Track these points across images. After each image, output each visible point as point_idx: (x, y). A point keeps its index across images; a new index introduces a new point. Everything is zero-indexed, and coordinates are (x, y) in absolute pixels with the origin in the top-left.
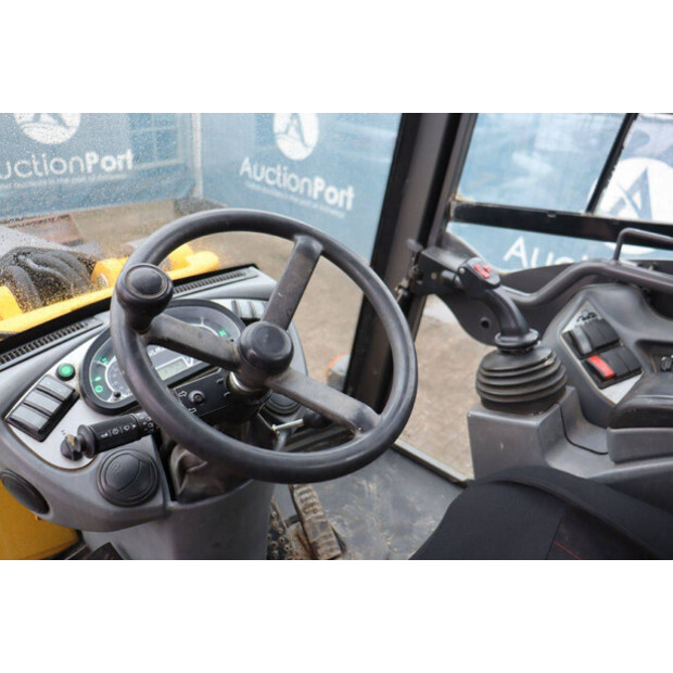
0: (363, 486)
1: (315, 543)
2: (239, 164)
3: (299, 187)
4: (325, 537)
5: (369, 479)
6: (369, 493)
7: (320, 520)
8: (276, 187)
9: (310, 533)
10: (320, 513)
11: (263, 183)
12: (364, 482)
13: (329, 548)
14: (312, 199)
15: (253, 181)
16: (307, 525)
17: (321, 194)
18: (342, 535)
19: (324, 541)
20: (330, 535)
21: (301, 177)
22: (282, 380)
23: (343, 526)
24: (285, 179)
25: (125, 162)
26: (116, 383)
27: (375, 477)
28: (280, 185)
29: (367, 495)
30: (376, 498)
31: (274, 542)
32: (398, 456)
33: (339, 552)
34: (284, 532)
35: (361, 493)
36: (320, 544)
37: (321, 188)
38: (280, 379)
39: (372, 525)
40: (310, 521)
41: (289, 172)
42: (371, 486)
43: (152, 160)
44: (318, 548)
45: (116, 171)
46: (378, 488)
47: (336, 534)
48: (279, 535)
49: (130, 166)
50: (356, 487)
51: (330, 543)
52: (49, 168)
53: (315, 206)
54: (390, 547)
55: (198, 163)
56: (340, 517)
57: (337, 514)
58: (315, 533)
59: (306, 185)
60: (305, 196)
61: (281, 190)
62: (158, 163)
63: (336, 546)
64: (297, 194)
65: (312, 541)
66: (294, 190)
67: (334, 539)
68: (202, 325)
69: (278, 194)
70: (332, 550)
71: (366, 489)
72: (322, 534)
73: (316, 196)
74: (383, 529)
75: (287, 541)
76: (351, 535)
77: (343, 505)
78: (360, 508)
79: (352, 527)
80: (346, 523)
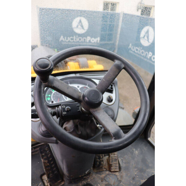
0: (134, 151)
1: (111, 165)
2: (129, 45)
3: (144, 54)
4: (115, 164)
5: (136, 149)
6: (135, 154)
7: (115, 158)
8: (137, 53)
9: (111, 161)
10: (116, 156)
11: (134, 52)
12: (134, 150)
13: (115, 168)
14: (147, 59)
15: (131, 50)
16: (110, 158)
17: (151, 57)
18: (121, 165)
19: (114, 165)
20: (117, 164)
21: (145, 52)
22: (95, 111)
23: (123, 162)
24: (140, 51)
25: (97, 40)
26: (54, 98)
27: (139, 149)
28: (138, 53)
29: (134, 155)
30: (137, 156)
31: (98, 160)
32: (149, 144)
33: (118, 170)
34: (103, 158)
35: (132, 153)
36: (113, 165)
37: (151, 56)
38: (94, 110)
39: (132, 165)
40: (112, 157)
41: (142, 49)
42: (136, 152)
43: (105, 41)
44: (112, 166)
45: (94, 43)
46: (138, 153)
47: (119, 164)
48: (101, 158)
49: (98, 42)
50: (131, 150)
51: (116, 166)
52: (78, 40)
53: (148, 61)
54: (136, 175)
55: (117, 44)
56: (122, 158)
57: (122, 157)
58: (112, 161)
59: (146, 54)
60: (145, 57)
61: (139, 54)
62: (106, 42)
63: (118, 168)
64: (143, 56)
65: (111, 163)
66: (143, 55)
67: (118, 165)
68: (87, 86)
69: (137, 55)
70: (116, 169)
71: (134, 152)
72: (114, 163)
73: (149, 57)
74: (135, 168)
75: (103, 161)
76: (124, 166)
77: (125, 155)
78: (130, 158)
79: (125, 163)
80: (124, 161)
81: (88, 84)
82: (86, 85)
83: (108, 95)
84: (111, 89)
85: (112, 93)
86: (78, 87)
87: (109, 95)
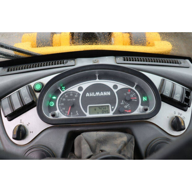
68: (134, 88)
81: (136, 84)
82: (132, 84)
83: (175, 113)
84: (185, 103)
85: (185, 110)
86: (115, 87)
87: (177, 115)
